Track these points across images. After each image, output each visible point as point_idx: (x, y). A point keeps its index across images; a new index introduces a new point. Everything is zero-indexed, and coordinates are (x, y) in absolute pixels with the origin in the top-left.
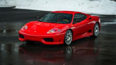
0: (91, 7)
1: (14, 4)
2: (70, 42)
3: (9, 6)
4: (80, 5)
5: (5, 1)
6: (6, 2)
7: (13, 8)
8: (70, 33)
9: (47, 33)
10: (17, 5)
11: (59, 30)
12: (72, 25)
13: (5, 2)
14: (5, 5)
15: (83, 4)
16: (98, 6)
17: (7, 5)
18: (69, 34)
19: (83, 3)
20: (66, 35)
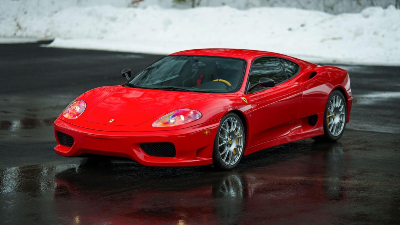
0: (334, 39)
1: (47, 31)
2: (237, 158)
3: (31, 37)
4: (290, 29)
5: (15, 20)
6: (18, 25)
7: (44, 46)
8: (235, 127)
9: (153, 126)
10: (59, 36)
11: (195, 114)
12: (242, 98)
13: (14, 24)
14: (15, 34)
15: (302, 26)
16: (358, 34)
17: (21, 37)
18: (233, 129)
19: (302, 23)
20: (222, 132)
